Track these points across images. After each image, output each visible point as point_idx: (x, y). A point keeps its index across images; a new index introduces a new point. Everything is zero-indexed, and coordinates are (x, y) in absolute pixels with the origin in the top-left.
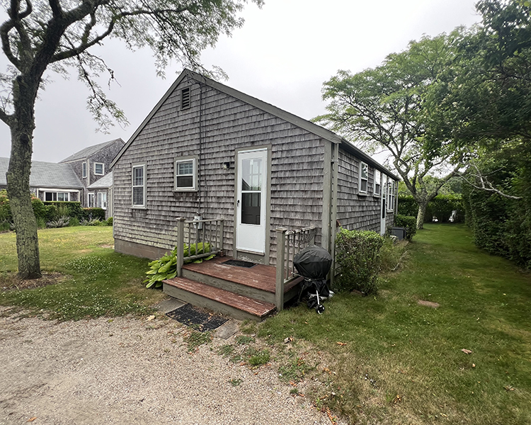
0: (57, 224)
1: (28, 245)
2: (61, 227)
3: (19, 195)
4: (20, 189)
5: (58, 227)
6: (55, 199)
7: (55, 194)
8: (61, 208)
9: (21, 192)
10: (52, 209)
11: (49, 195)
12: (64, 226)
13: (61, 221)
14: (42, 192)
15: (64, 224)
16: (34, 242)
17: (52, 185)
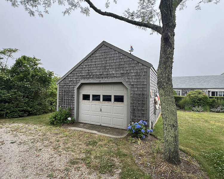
0: (216, 110)
1: (169, 131)
2: (219, 112)
3: (163, 87)
4: (164, 82)
5: (217, 112)
6: (217, 95)
7: (217, 92)
8: (219, 101)
9: (165, 84)
10: (214, 101)
11: (213, 93)
12: (221, 112)
13: (219, 109)
14: (210, 91)
15: (221, 111)
16: (173, 129)
17: (215, 87)
